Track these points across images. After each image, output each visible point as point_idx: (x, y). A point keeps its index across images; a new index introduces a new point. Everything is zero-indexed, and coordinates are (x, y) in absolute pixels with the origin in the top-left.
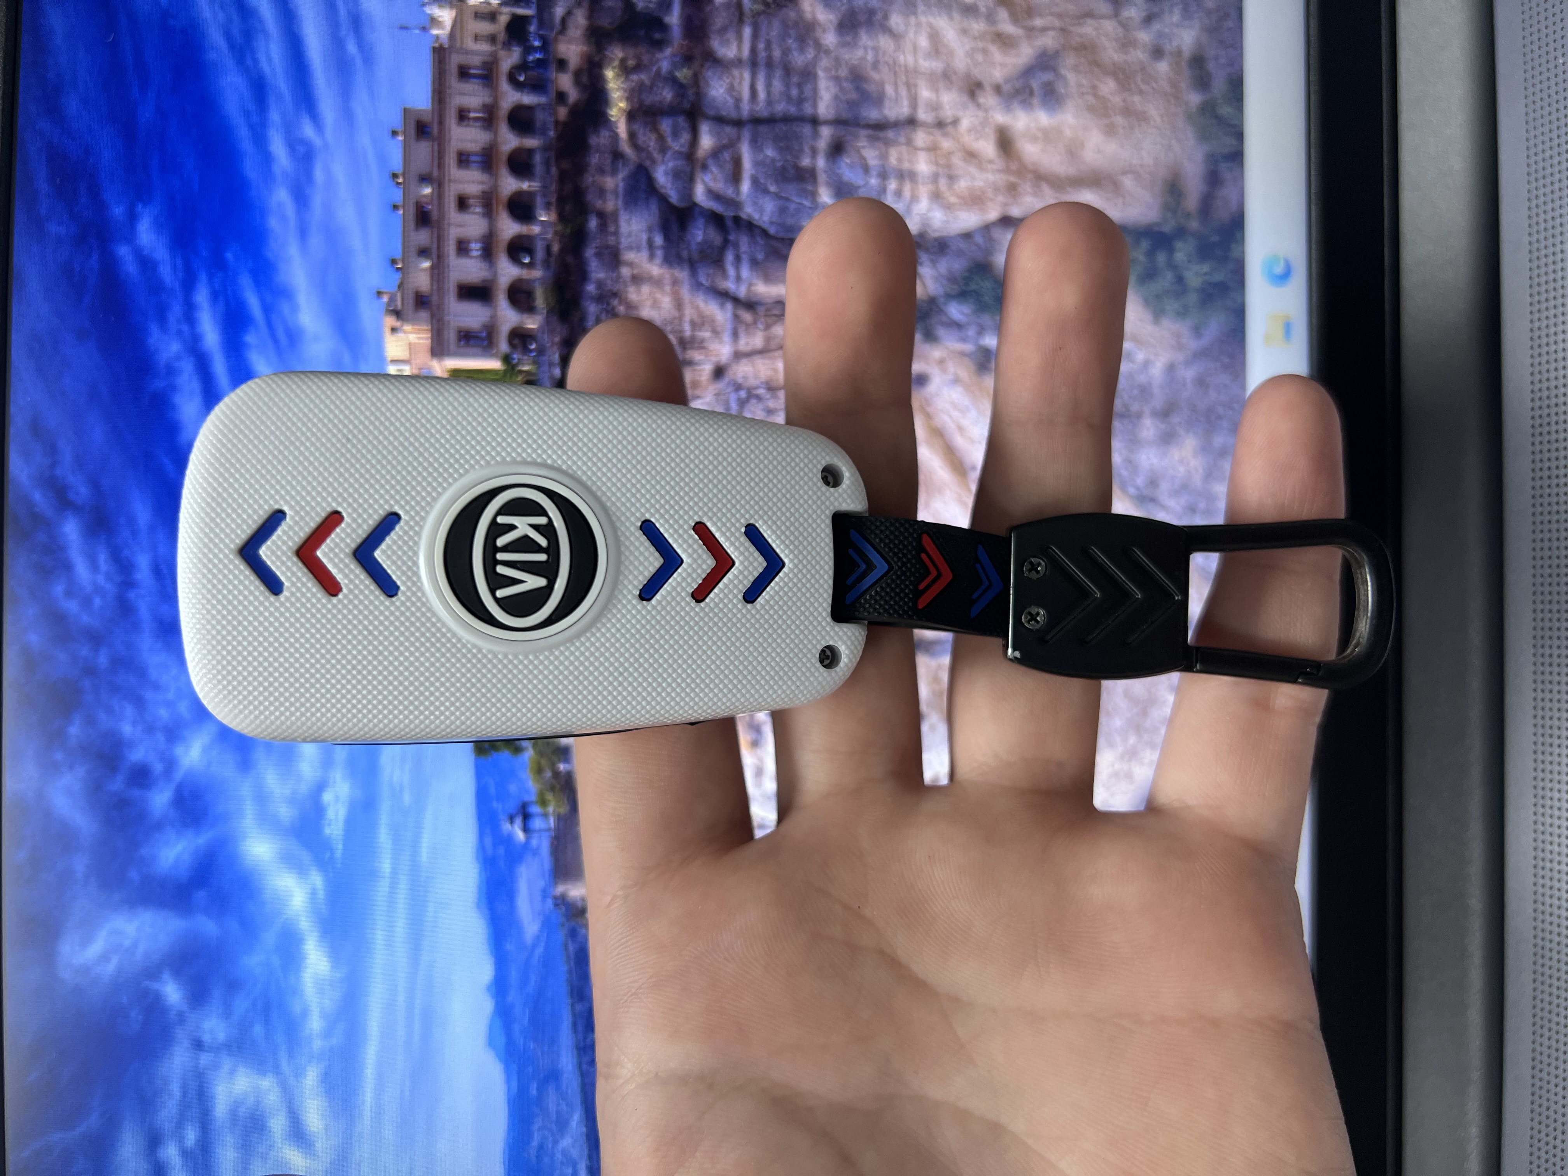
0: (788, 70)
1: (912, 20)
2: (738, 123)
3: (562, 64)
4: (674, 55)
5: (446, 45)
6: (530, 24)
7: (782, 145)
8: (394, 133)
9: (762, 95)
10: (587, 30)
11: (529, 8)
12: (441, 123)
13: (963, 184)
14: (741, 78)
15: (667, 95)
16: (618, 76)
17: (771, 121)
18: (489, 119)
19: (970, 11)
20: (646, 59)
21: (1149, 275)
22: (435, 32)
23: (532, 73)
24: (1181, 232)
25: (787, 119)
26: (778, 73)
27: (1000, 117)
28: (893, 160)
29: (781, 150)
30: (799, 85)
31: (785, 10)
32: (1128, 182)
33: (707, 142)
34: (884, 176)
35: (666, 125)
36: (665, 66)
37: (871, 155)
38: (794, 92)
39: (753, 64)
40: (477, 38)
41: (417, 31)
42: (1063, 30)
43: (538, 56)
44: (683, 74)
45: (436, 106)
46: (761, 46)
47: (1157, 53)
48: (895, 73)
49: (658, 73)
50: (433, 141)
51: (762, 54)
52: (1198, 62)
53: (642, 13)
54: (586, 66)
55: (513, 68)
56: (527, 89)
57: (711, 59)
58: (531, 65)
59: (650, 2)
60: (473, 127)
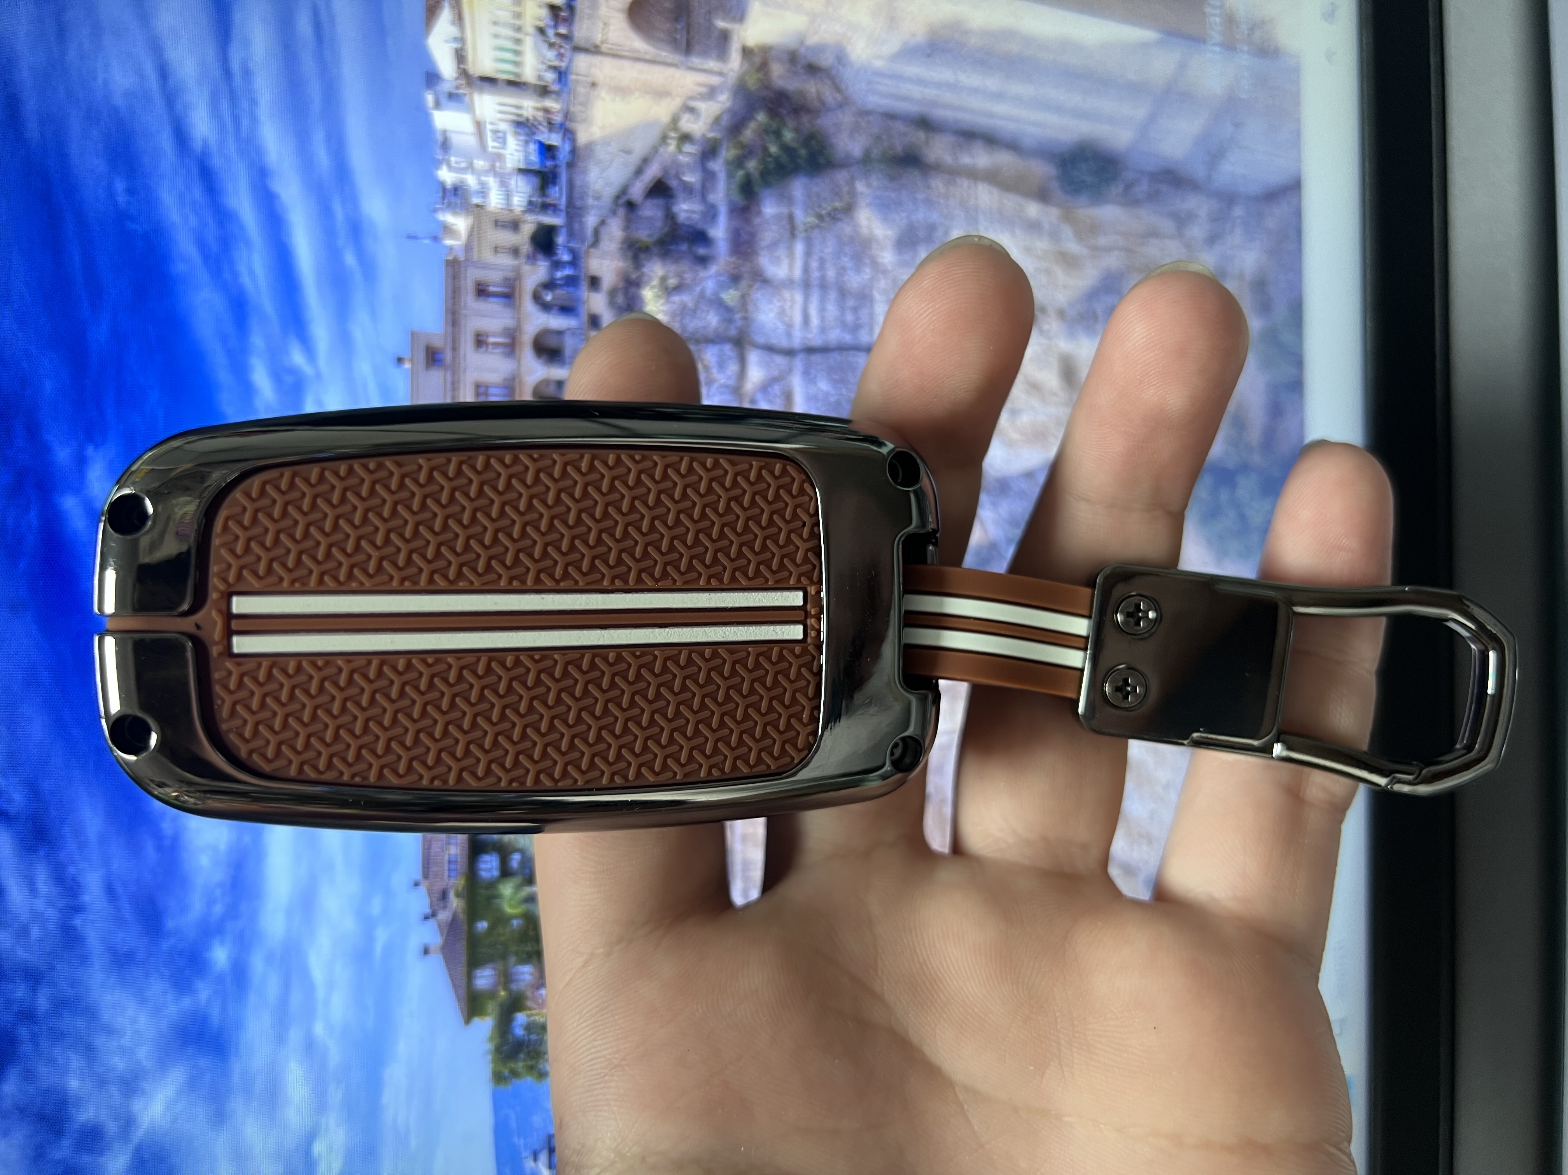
0: (843, 293)
2: (790, 353)
3: (594, 282)
4: (718, 274)
5: (462, 258)
6: (557, 236)
7: (835, 377)
8: (400, 360)
9: (815, 321)
10: (623, 243)
11: (558, 216)
12: (455, 349)
13: (1025, 419)
14: (793, 301)
15: (712, 320)
16: (658, 297)
17: (824, 350)
18: (511, 347)
19: (1034, 227)
20: (688, 276)
21: (1212, 514)
22: (448, 242)
23: (559, 292)
24: (1244, 468)
25: (842, 348)
26: (833, 295)
27: (1064, 345)
29: (834, 382)
30: (855, 310)
31: (840, 224)
33: (756, 374)
35: (710, 354)
36: (710, 286)
38: (849, 317)
39: (806, 285)
40: (496, 250)
41: (427, 241)
42: (1128, 250)
43: (568, 272)
44: (730, 296)
45: (450, 329)
46: (814, 264)
49: (702, 295)
50: (446, 370)
51: (816, 274)
52: (1260, 286)
53: (684, 225)
54: (621, 285)
55: (538, 286)
56: (554, 311)
57: (760, 279)
58: (559, 282)
59: (693, 212)
60: (492, 353)
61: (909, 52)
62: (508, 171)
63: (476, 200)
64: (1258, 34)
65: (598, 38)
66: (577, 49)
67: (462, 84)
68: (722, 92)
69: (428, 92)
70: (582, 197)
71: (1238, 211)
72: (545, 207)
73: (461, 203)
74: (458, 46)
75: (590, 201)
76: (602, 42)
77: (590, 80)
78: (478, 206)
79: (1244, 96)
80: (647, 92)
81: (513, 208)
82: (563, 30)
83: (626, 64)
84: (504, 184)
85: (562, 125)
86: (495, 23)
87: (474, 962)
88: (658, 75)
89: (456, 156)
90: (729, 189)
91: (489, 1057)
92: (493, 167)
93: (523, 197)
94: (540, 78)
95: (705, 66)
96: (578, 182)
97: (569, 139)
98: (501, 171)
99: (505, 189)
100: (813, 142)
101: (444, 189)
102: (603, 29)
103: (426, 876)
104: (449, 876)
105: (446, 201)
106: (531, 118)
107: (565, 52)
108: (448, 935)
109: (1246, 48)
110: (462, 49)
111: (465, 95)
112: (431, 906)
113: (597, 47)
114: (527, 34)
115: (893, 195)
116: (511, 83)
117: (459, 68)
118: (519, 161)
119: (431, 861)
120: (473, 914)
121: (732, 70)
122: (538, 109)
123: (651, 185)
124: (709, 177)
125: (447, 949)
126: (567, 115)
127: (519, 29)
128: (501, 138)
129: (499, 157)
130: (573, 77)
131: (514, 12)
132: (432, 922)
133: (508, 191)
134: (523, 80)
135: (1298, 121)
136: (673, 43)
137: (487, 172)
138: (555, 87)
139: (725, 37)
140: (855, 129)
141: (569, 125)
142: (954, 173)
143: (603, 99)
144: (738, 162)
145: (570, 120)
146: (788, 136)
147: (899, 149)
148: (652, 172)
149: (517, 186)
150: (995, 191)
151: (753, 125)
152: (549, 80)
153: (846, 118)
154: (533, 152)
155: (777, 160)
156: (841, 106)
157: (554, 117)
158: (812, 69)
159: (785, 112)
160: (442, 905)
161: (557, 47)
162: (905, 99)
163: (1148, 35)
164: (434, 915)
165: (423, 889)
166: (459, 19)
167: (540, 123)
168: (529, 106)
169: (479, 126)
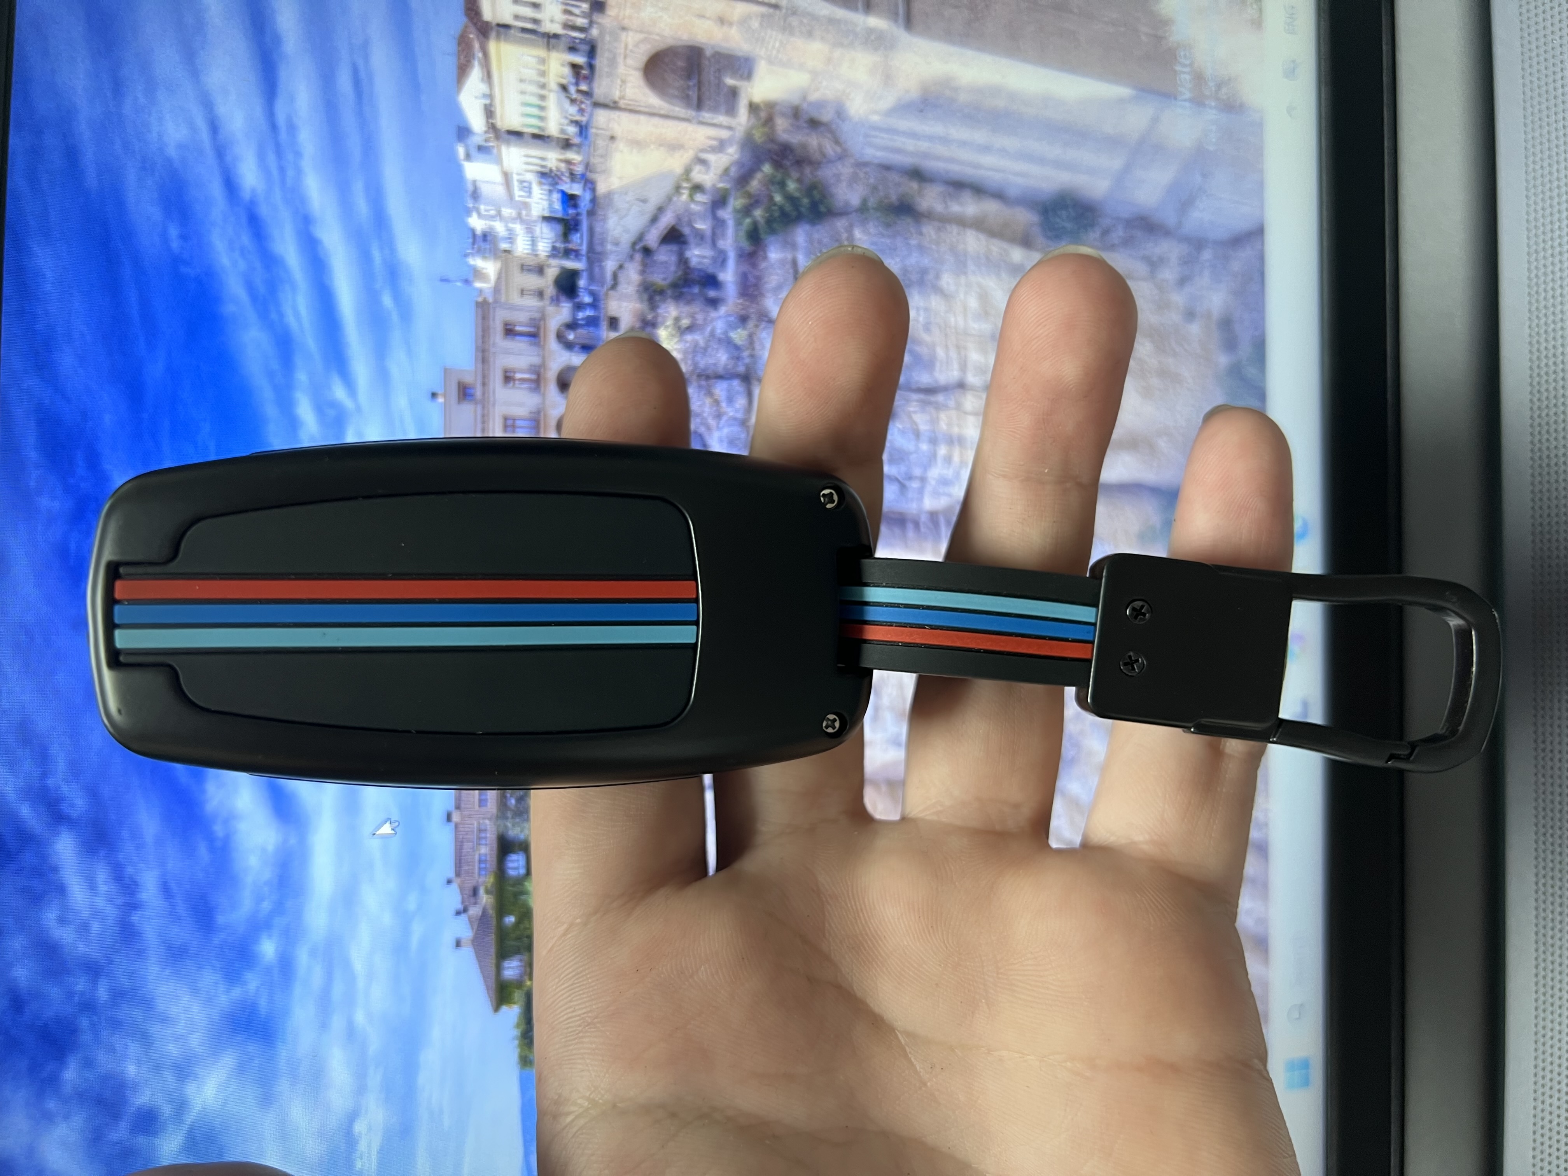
1: (963, 280)
3: (613, 322)
4: (728, 315)
5: (491, 300)
6: (579, 279)
8: (434, 395)
10: (639, 286)
11: (579, 260)
12: (484, 384)
15: (722, 358)
16: (673, 334)
18: (537, 383)
20: (700, 317)
22: (478, 285)
23: (581, 332)
28: (943, 426)
32: (1162, 444)
34: (934, 441)
35: (720, 389)
36: (719, 326)
37: (921, 420)
40: (522, 292)
41: (459, 284)
43: (589, 313)
44: (739, 336)
45: (480, 366)
47: (1190, 315)
48: (946, 335)
49: (712, 334)
50: (476, 404)
52: (1226, 324)
53: (695, 269)
54: (638, 325)
55: (561, 326)
56: (577, 349)
57: (765, 319)
58: (580, 322)
59: (704, 257)
60: (521, 389)
61: (904, 108)
62: (534, 218)
63: (504, 246)
64: (1224, 90)
65: (616, 95)
66: (597, 105)
67: (490, 137)
68: (731, 145)
69: (459, 144)
70: (603, 242)
71: (1207, 255)
72: (568, 253)
73: (490, 250)
74: (488, 102)
75: (609, 247)
76: (620, 98)
77: (609, 134)
78: (505, 251)
79: (1211, 148)
80: (661, 145)
81: (539, 253)
82: (584, 87)
83: (642, 118)
84: (529, 230)
85: (583, 176)
86: (522, 81)
87: (503, 954)
88: (672, 130)
89: (486, 204)
90: (736, 236)
91: (516, 1042)
92: (519, 215)
93: (547, 243)
94: (563, 131)
95: (715, 121)
96: (598, 229)
97: (590, 189)
98: (528, 218)
99: (530, 236)
100: (815, 192)
101: (474, 235)
102: (621, 86)
103: (458, 874)
104: (480, 875)
105: (476, 246)
106: (554, 169)
107: (586, 108)
108: (478, 930)
109: (1213, 104)
110: (491, 105)
111: (493, 147)
112: (463, 902)
113: (615, 102)
114: (550, 91)
115: (888, 241)
116: (536, 137)
117: (487, 122)
118: (544, 209)
119: (463, 861)
120: (501, 910)
121: (739, 124)
122: (562, 161)
123: (665, 232)
124: (719, 224)
125: (477, 943)
126: (587, 166)
127: (543, 86)
128: (527, 189)
129: (526, 205)
130: (593, 131)
131: (539, 70)
132: (464, 917)
133: (533, 237)
134: (546, 133)
135: (1261, 171)
136: (686, 100)
137: (513, 220)
138: (576, 140)
139: (734, 93)
140: (854, 179)
141: (590, 175)
142: (945, 220)
143: (622, 152)
144: (746, 211)
145: (590, 171)
146: (792, 186)
147: (894, 198)
148: (667, 220)
149: (542, 233)
150: (982, 237)
151: (759, 176)
152: (571, 134)
153: (845, 170)
154: (555, 200)
155: (781, 209)
156: (841, 158)
157: (575, 168)
158: (814, 124)
159: (788, 163)
160: (472, 900)
161: (578, 103)
162: (898, 151)
163: (1123, 91)
164: (465, 910)
165: (455, 886)
166: (488, 76)
167: (562, 174)
168: (553, 158)
169: (507, 176)
